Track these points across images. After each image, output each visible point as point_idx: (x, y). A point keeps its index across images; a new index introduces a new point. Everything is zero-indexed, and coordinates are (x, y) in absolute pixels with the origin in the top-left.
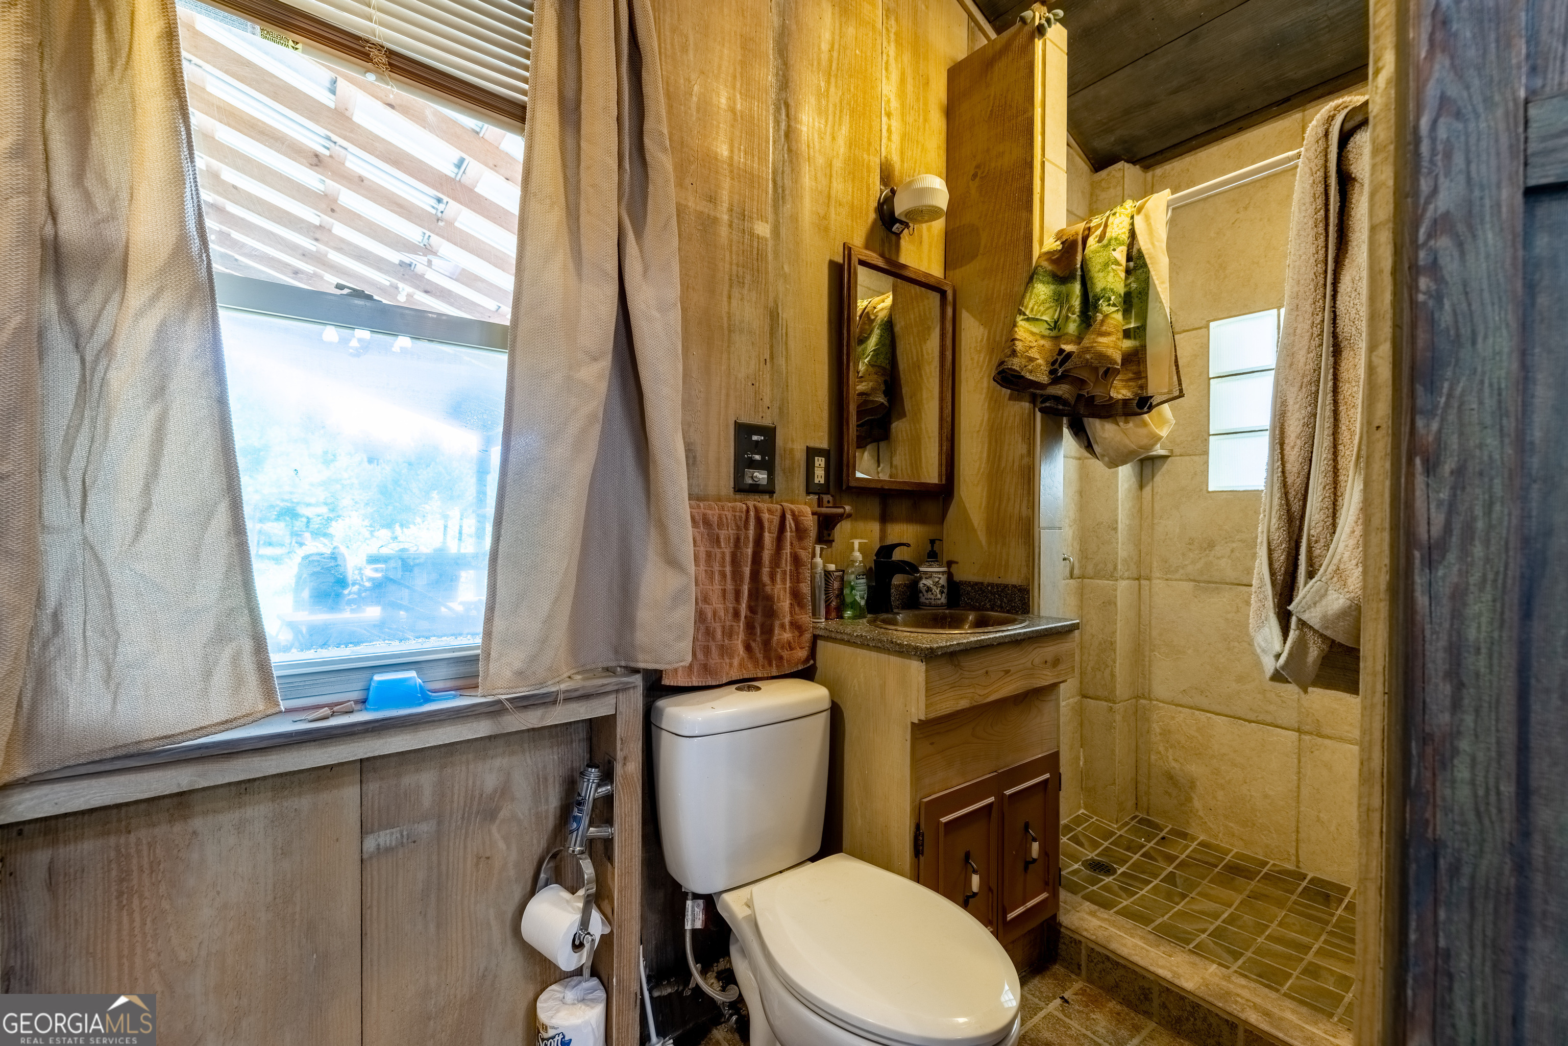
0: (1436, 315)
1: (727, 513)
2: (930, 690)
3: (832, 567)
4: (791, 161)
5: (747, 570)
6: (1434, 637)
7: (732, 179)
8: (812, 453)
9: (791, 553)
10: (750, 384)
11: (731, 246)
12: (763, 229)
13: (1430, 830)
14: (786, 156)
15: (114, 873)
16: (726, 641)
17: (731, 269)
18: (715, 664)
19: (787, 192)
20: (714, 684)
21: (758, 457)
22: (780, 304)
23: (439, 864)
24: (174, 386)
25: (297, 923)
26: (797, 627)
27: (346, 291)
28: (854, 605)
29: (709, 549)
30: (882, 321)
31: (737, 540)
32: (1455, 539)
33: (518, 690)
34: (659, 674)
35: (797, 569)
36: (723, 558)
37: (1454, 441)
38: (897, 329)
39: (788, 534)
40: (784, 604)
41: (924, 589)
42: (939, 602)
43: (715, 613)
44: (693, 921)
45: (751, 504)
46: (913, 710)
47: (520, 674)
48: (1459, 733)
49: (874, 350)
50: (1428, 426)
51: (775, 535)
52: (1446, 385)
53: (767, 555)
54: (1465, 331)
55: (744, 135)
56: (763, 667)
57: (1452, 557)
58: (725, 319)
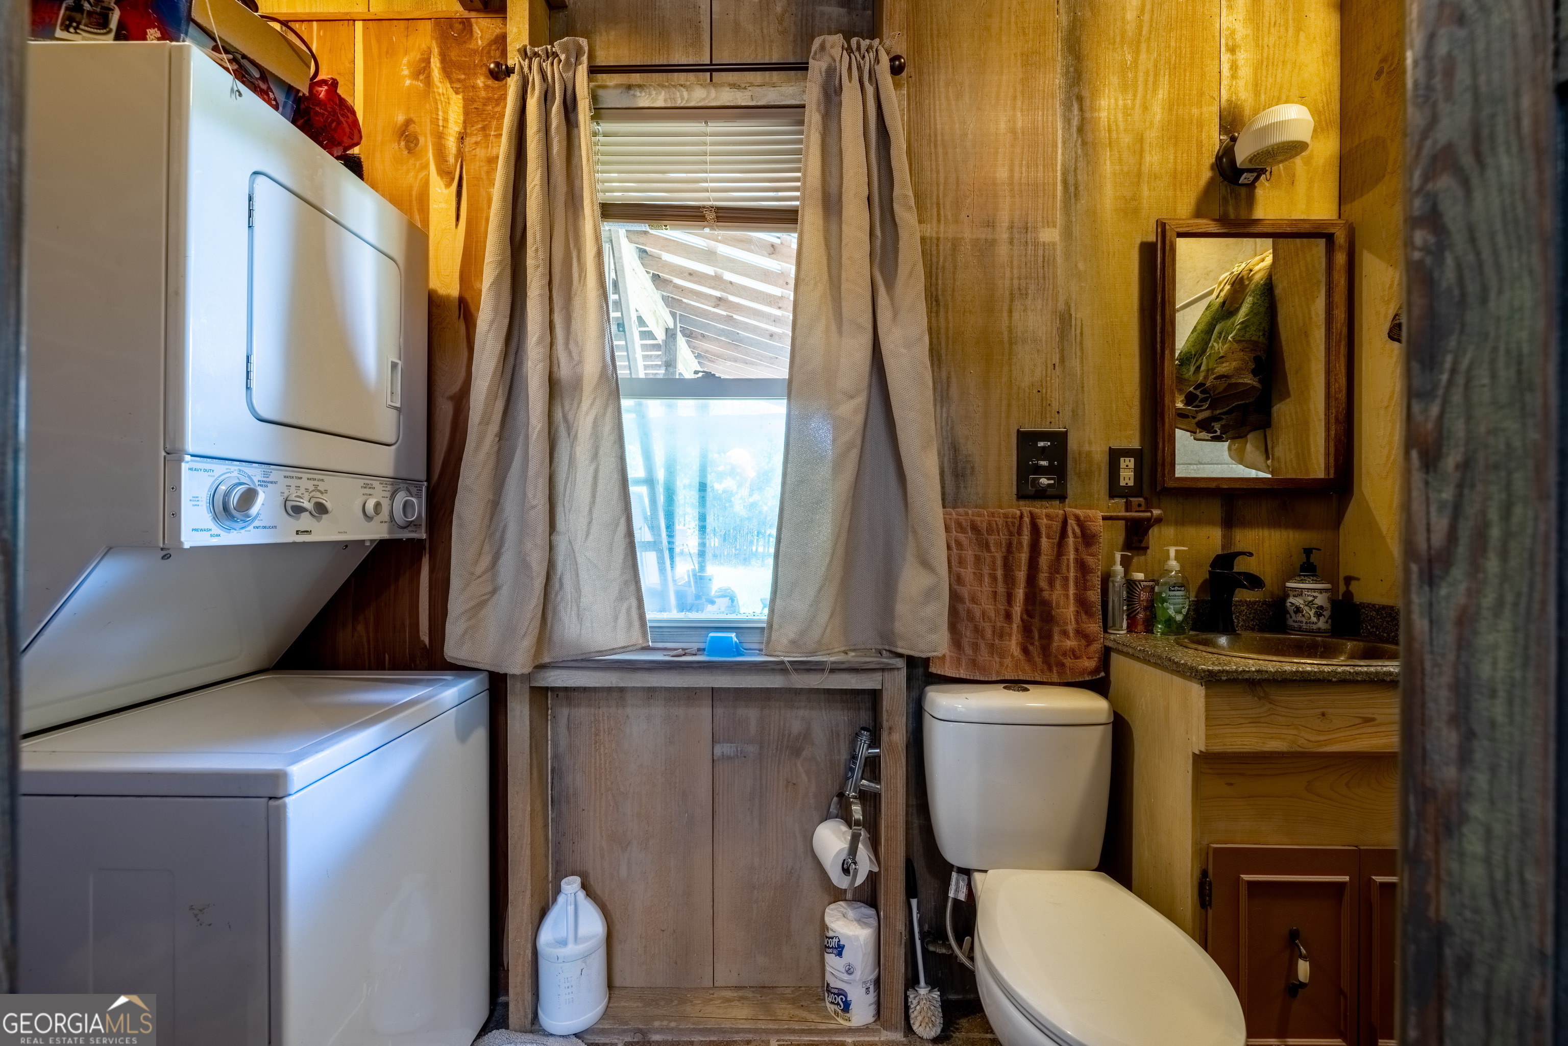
0: (1436, 274)
1: (996, 519)
2: (1211, 719)
3: (1140, 576)
4: (1086, 155)
5: (1021, 575)
6: (1436, 670)
7: (1013, 196)
8: (1115, 456)
9: (1076, 560)
10: (1035, 391)
11: (1012, 262)
12: (1050, 235)
13: (1432, 908)
14: (1079, 151)
15: (593, 729)
16: (997, 641)
17: (1012, 284)
18: (984, 660)
19: (1081, 188)
20: (982, 679)
21: (1044, 463)
22: (1073, 305)
23: (761, 779)
24: (601, 452)
25: (677, 790)
26: (1080, 633)
27: (700, 375)
28: (1169, 621)
29: (976, 553)
30: (1256, 285)
31: (1010, 545)
32: (1462, 551)
33: (792, 655)
34: (926, 661)
35: (1084, 576)
36: (994, 562)
37: (1458, 428)
38: (1278, 291)
39: (1071, 540)
40: (1068, 611)
41: (1291, 609)
42: (1315, 627)
43: (984, 613)
44: (957, 891)
45: (1026, 510)
46: (1194, 739)
47: (793, 642)
48: (1469, 794)
49: (1242, 323)
50: (1425, 411)
51: (1056, 541)
52: (1449, 359)
53: (1044, 561)
54: (1472, 288)
55: (1026, 150)
56: (1042, 671)
57: (1458, 572)
58: (1006, 333)
